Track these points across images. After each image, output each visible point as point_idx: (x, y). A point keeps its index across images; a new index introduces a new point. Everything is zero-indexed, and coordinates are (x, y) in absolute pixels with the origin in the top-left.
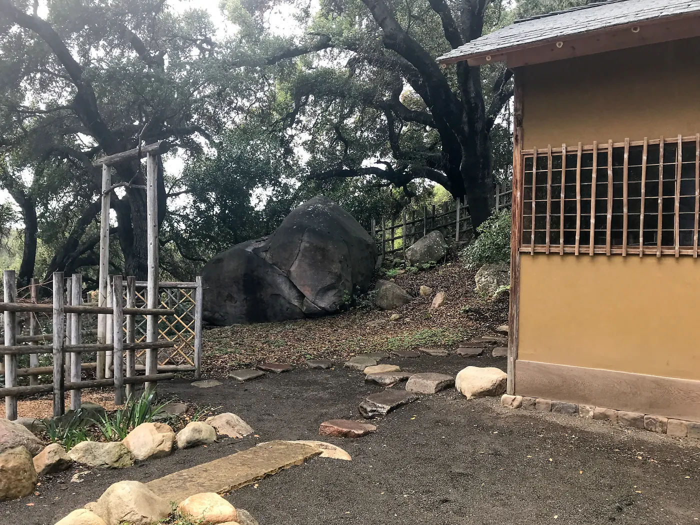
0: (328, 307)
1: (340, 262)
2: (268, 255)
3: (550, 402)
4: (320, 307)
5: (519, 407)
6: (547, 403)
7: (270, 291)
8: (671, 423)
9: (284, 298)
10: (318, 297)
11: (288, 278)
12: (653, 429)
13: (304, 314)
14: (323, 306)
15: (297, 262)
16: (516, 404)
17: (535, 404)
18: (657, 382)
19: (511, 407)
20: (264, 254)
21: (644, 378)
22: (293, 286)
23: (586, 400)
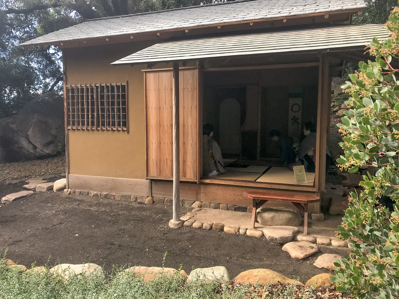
0: (50, 153)
1: (56, 129)
2: (14, 126)
3: (80, 191)
4: (46, 153)
5: (69, 194)
6: (79, 191)
7: (16, 145)
8: (116, 195)
9: (25, 149)
10: (44, 148)
11: (27, 138)
12: (111, 198)
13: (37, 157)
14: (47, 152)
15: (31, 129)
16: (68, 192)
17: (75, 192)
18: (113, 180)
19: (67, 194)
20: (12, 125)
21: (109, 179)
22: (30, 142)
23: (92, 189)
